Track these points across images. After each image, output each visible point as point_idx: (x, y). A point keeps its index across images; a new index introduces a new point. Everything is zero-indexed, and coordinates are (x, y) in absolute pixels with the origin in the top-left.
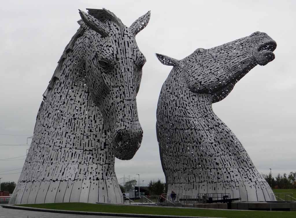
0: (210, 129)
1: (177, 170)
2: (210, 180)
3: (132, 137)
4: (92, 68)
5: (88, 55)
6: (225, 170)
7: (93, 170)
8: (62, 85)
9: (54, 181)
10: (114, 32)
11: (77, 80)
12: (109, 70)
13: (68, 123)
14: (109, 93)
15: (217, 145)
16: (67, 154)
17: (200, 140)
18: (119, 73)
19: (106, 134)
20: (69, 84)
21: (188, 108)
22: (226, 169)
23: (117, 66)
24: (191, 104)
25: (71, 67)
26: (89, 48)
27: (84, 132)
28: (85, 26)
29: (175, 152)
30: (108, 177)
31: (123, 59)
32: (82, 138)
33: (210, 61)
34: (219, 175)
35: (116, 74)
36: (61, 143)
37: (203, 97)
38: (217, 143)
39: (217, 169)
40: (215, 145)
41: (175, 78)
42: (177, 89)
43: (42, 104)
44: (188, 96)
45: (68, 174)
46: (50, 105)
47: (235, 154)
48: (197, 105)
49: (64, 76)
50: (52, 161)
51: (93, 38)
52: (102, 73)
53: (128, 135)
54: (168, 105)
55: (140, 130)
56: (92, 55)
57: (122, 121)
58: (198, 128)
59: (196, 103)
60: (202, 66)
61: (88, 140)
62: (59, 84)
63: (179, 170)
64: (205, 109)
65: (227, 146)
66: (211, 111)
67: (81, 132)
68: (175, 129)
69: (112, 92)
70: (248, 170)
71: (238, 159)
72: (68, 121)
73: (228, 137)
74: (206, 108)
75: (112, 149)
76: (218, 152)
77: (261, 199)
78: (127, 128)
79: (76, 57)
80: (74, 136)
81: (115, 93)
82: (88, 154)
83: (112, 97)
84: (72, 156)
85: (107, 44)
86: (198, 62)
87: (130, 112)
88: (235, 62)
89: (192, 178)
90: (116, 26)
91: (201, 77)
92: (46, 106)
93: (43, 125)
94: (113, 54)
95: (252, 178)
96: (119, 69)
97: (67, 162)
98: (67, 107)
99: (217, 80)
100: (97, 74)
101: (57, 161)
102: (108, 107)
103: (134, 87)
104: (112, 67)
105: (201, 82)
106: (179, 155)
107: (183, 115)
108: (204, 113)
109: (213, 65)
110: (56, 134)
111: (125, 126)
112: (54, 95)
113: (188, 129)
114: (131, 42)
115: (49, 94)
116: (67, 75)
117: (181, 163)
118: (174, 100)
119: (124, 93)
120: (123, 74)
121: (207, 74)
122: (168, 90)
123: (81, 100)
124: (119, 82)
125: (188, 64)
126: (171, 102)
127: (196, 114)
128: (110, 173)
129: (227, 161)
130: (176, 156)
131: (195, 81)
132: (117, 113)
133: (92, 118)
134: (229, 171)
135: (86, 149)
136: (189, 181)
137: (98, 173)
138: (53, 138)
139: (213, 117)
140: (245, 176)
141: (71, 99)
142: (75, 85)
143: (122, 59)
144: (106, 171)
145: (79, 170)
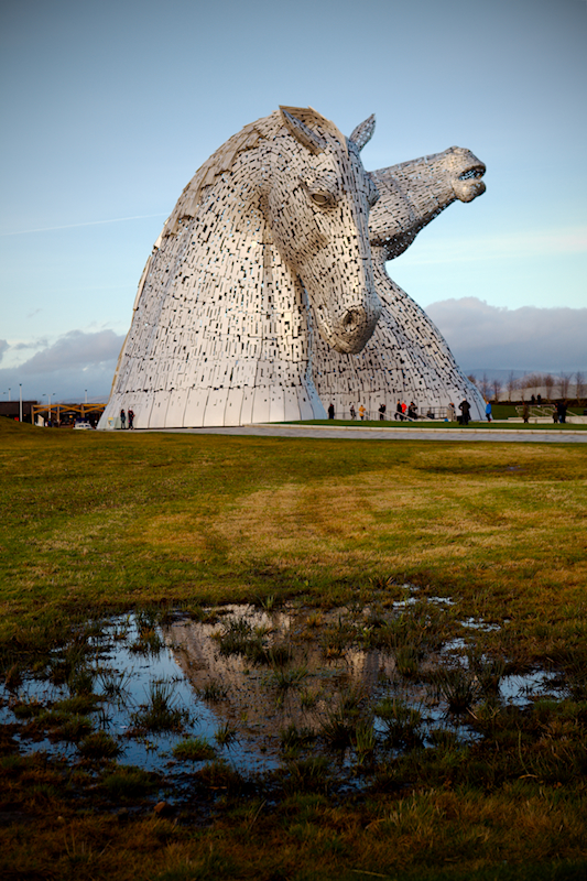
5: (280, 182)
7: (282, 370)
8: (209, 229)
9: (216, 389)
12: (328, 209)
13: (229, 294)
14: (326, 247)
16: (233, 345)
18: (347, 215)
22: (418, 370)
23: (343, 203)
26: (282, 171)
27: (262, 309)
32: (258, 318)
34: (406, 379)
36: (219, 326)
39: (402, 369)
40: (397, 331)
45: (241, 378)
46: (185, 262)
50: (204, 357)
52: (314, 213)
53: (365, 315)
61: (268, 321)
65: (417, 333)
67: (256, 309)
69: (333, 244)
70: (451, 371)
71: (435, 353)
72: (228, 291)
76: (403, 343)
82: (270, 345)
84: (242, 349)
89: (356, 385)
94: (337, 184)
97: (236, 358)
98: (223, 268)
101: (216, 357)
104: (335, 204)
110: (206, 311)
112: (192, 246)
116: (221, 213)
119: (357, 247)
129: (418, 356)
133: (273, 287)
134: (422, 373)
135: (266, 338)
136: (350, 389)
137: (291, 375)
138: (201, 318)
140: (447, 382)
143: (351, 193)
145: (259, 371)
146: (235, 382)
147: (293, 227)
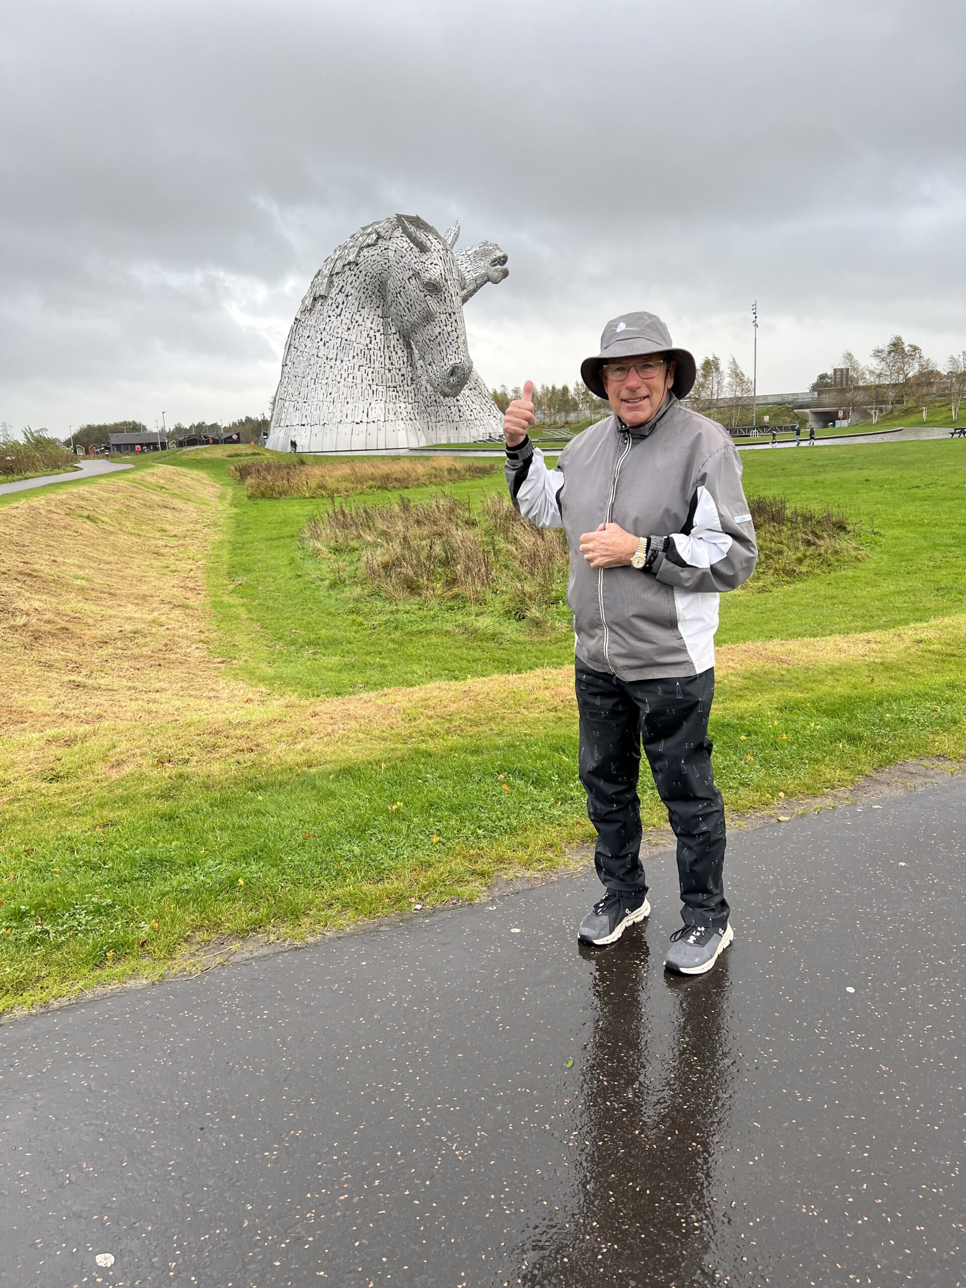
3: (466, 372)
4: (406, 289)
5: (398, 272)
7: (402, 409)
8: (340, 306)
10: (436, 246)
11: (366, 301)
12: (435, 293)
13: (360, 355)
14: (435, 321)
16: (366, 391)
18: (448, 297)
20: (352, 306)
23: (446, 289)
25: (356, 284)
26: (399, 263)
27: (385, 365)
32: (383, 372)
35: (445, 298)
36: (355, 378)
45: (374, 415)
46: (323, 330)
49: (343, 295)
50: (346, 400)
51: (405, 252)
52: (425, 296)
53: (463, 369)
56: (405, 273)
57: (455, 353)
61: (390, 374)
62: (334, 306)
67: (380, 366)
69: (440, 319)
70: (490, 406)
71: (480, 394)
72: (359, 352)
78: (462, 361)
79: (366, 272)
80: (371, 370)
81: (443, 321)
82: (393, 391)
83: (438, 325)
84: (373, 394)
85: (430, 261)
94: (441, 274)
95: (495, 415)
96: (448, 293)
97: (369, 401)
100: (417, 297)
101: (355, 400)
102: (432, 336)
104: (440, 289)
111: (460, 359)
112: (328, 319)
116: (350, 294)
119: (456, 321)
120: (454, 298)
123: (373, 326)
124: (449, 308)
129: (468, 397)
132: (448, 343)
133: (392, 349)
134: (472, 408)
135: (389, 386)
137: (409, 413)
138: (340, 372)
141: (359, 325)
142: (362, 307)
145: (387, 410)
146: (370, 420)
147: (409, 306)
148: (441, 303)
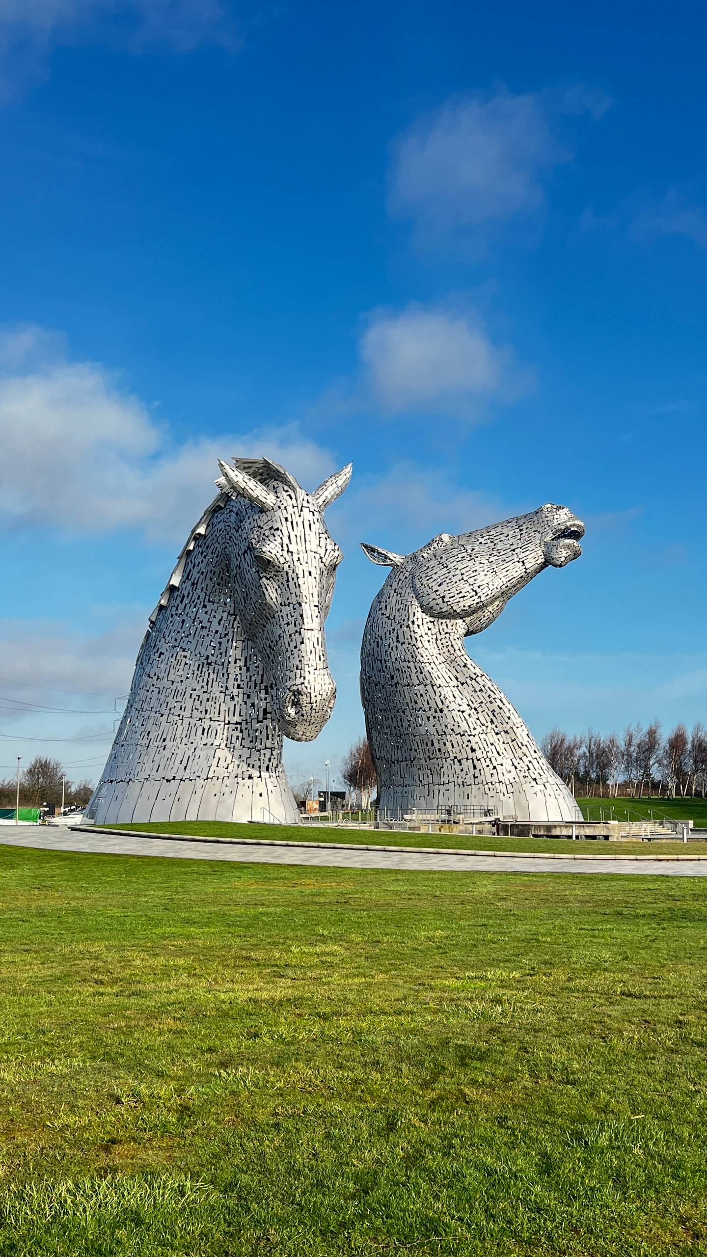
0: (460, 685)
1: (398, 761)
2: (460, 781)
3: (315, 699)
4: (241, 569)
5: (235, 544)
6: (488, 762)
7: (242, 759)
9: (168, 781)
10: (284, 502)
11: (214, 590)
12: (273, 573)
14: (274, 617)
15: (472, 714)
17: (440, 706)
18: (293, 579)
19: (267, 693)
20: (198, 599)
21: (419, 644)
22: (490, 760)
23: (289, 566)
24: (426, 638)
25: (202, 566)
26: (237, 531)
27: (227, 688)
28: (229, 490)
29: (395, 727)
30: (271, 774)
31: (301, 553)
32: (222, 699)
33: (460, 559)
34: (477, 771)
35: (288, 581)
36: (183, 709)
37: (447, 625)
38: (473, 710)
39: (472, 759)
40: (469, 715)
41: (395, 590)
42: (398, 610)
43: (148, 635)
44: (420, 623)
46: (164, 637)
47: (506, 732)
48: (437, 640)
49: (190, 583)
50: (164, 743)
51: (244, 513)
52: (261, 578)
53: (308, 695)
54: (382, 639)
55: (330, 686)
56: (242, 545)
57: (297, 669)
58: (438, 682)
59: (434, 636)
60: (447, 567)
61: (233, 703)
62: (179, 599)
63: (402, 761)
64: (450, 648)
65: (492, 716)
66: (462, 650)
67: (220, 689)
68: (396, 684)
69: (279, 613)
70: (530, 762)
71: (513, 741)
73: (493, 701)
74: (452, 646)
75: (279, 720)
76: (475, 729)
77: (554, 817)
78: (306, 682)
79: (212, 547)
80: (206, 696)
81: (285, 617)
82: (233, 730)
83: (278, 624)
84: (203, 734)
85: (270, 524)
86: (439, 560)
87: (313, 652)
88: (507, 560)
89: (425, 776)
90: (287, 491)
91: (444, 587)
92: (154, 639)
93: (149, 675)
94: (281, 544)
95: (538, 777)
96: (293, 572)
99: (474, 593)
100: (251, 581)
102: (272, 642)
103: (320, 606)
104: (279, 567)
105: (444, 597)
106: (402, 733)
107: (411, 659)
108: (449, 655)
109: (465, 565)
110: (173, 691)
111: (302, 678)
113: (419, 685)
114: (316, 521)
115: (161, 617)
116: (195, 582)
117: (405, 747)
118: (394, 630)
119: (302, 616)
120: (301, 581)
121: (456, 582)
122: (383, 611)
123: (220, 629)
124: (293, 595)
125: (420, 564)
126: (388, 633)
127: (434, 657)
128: (275, 765)
129: (492, 744)
130: (396, 734)
131: (434, 596)
132: (289, 654)
133: (242, 664)
134: (495, 764)
135: (229, 722)
136: (421, 781)
137: (251, 766)
138: (167, 700)
139: (465, 662)
140: (524, 774)
141: (202, 627)
142: (209, 601)
143: (298, 554)
144: (267, 762)
148: (283, 589)
